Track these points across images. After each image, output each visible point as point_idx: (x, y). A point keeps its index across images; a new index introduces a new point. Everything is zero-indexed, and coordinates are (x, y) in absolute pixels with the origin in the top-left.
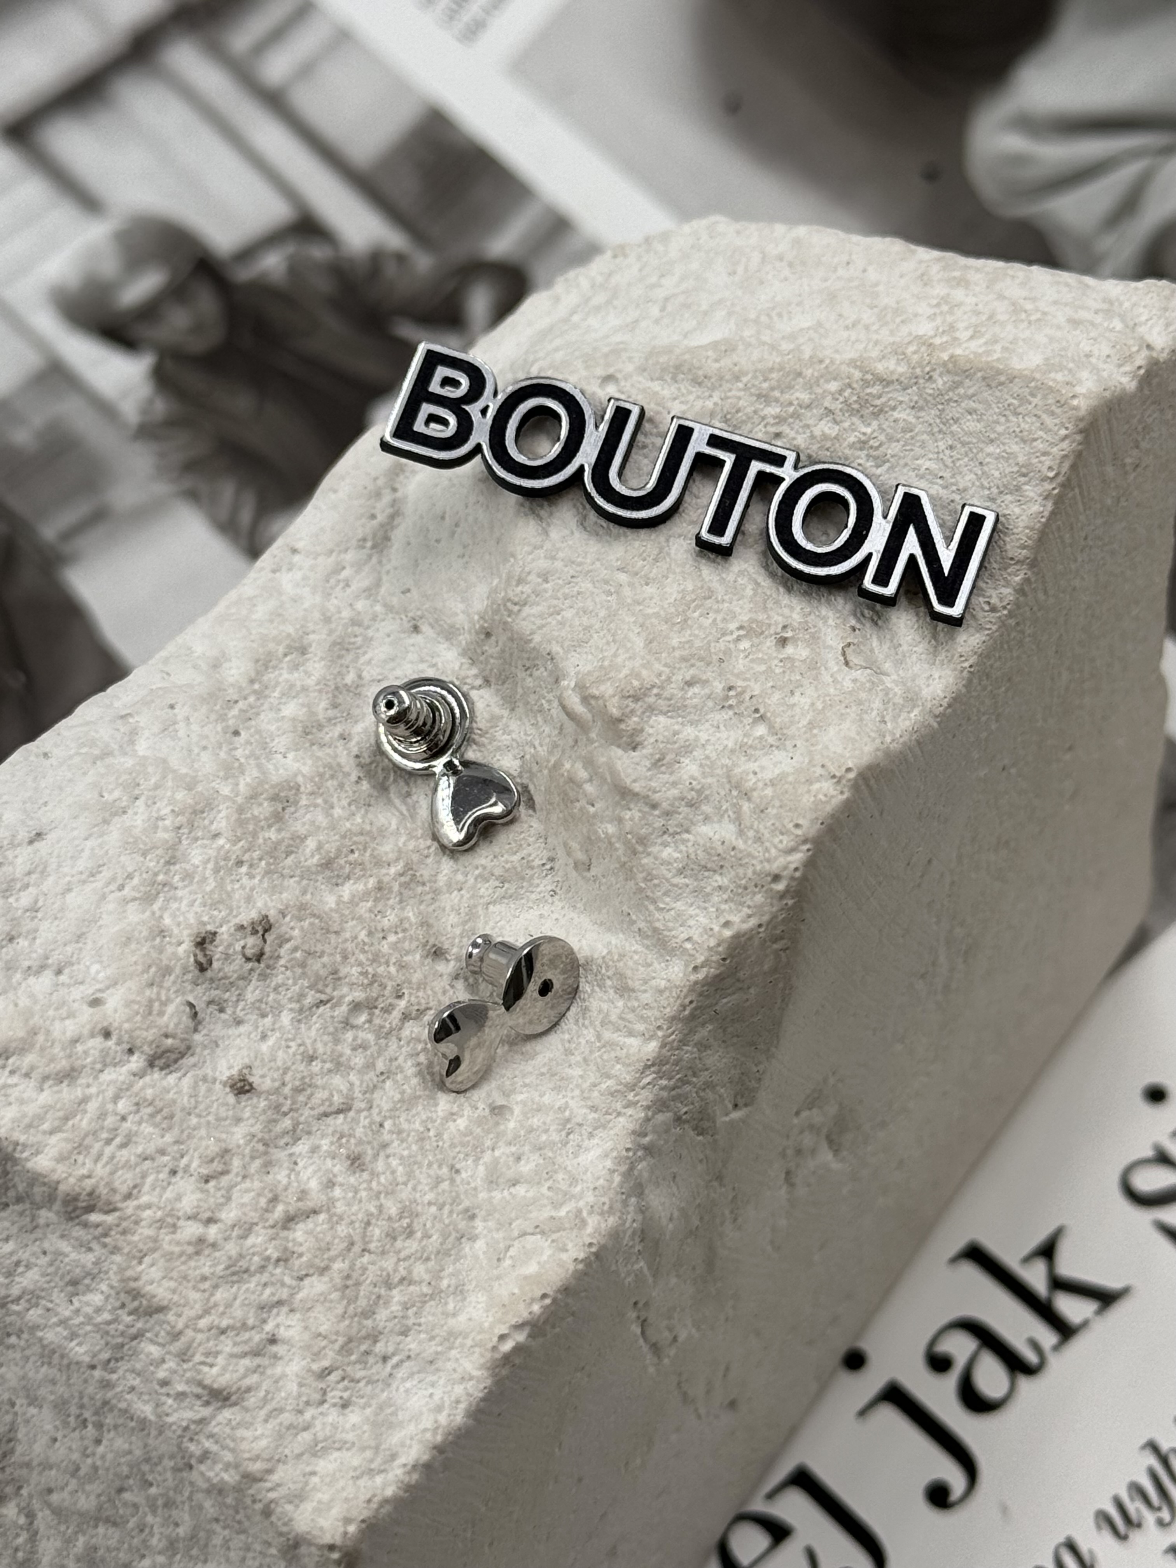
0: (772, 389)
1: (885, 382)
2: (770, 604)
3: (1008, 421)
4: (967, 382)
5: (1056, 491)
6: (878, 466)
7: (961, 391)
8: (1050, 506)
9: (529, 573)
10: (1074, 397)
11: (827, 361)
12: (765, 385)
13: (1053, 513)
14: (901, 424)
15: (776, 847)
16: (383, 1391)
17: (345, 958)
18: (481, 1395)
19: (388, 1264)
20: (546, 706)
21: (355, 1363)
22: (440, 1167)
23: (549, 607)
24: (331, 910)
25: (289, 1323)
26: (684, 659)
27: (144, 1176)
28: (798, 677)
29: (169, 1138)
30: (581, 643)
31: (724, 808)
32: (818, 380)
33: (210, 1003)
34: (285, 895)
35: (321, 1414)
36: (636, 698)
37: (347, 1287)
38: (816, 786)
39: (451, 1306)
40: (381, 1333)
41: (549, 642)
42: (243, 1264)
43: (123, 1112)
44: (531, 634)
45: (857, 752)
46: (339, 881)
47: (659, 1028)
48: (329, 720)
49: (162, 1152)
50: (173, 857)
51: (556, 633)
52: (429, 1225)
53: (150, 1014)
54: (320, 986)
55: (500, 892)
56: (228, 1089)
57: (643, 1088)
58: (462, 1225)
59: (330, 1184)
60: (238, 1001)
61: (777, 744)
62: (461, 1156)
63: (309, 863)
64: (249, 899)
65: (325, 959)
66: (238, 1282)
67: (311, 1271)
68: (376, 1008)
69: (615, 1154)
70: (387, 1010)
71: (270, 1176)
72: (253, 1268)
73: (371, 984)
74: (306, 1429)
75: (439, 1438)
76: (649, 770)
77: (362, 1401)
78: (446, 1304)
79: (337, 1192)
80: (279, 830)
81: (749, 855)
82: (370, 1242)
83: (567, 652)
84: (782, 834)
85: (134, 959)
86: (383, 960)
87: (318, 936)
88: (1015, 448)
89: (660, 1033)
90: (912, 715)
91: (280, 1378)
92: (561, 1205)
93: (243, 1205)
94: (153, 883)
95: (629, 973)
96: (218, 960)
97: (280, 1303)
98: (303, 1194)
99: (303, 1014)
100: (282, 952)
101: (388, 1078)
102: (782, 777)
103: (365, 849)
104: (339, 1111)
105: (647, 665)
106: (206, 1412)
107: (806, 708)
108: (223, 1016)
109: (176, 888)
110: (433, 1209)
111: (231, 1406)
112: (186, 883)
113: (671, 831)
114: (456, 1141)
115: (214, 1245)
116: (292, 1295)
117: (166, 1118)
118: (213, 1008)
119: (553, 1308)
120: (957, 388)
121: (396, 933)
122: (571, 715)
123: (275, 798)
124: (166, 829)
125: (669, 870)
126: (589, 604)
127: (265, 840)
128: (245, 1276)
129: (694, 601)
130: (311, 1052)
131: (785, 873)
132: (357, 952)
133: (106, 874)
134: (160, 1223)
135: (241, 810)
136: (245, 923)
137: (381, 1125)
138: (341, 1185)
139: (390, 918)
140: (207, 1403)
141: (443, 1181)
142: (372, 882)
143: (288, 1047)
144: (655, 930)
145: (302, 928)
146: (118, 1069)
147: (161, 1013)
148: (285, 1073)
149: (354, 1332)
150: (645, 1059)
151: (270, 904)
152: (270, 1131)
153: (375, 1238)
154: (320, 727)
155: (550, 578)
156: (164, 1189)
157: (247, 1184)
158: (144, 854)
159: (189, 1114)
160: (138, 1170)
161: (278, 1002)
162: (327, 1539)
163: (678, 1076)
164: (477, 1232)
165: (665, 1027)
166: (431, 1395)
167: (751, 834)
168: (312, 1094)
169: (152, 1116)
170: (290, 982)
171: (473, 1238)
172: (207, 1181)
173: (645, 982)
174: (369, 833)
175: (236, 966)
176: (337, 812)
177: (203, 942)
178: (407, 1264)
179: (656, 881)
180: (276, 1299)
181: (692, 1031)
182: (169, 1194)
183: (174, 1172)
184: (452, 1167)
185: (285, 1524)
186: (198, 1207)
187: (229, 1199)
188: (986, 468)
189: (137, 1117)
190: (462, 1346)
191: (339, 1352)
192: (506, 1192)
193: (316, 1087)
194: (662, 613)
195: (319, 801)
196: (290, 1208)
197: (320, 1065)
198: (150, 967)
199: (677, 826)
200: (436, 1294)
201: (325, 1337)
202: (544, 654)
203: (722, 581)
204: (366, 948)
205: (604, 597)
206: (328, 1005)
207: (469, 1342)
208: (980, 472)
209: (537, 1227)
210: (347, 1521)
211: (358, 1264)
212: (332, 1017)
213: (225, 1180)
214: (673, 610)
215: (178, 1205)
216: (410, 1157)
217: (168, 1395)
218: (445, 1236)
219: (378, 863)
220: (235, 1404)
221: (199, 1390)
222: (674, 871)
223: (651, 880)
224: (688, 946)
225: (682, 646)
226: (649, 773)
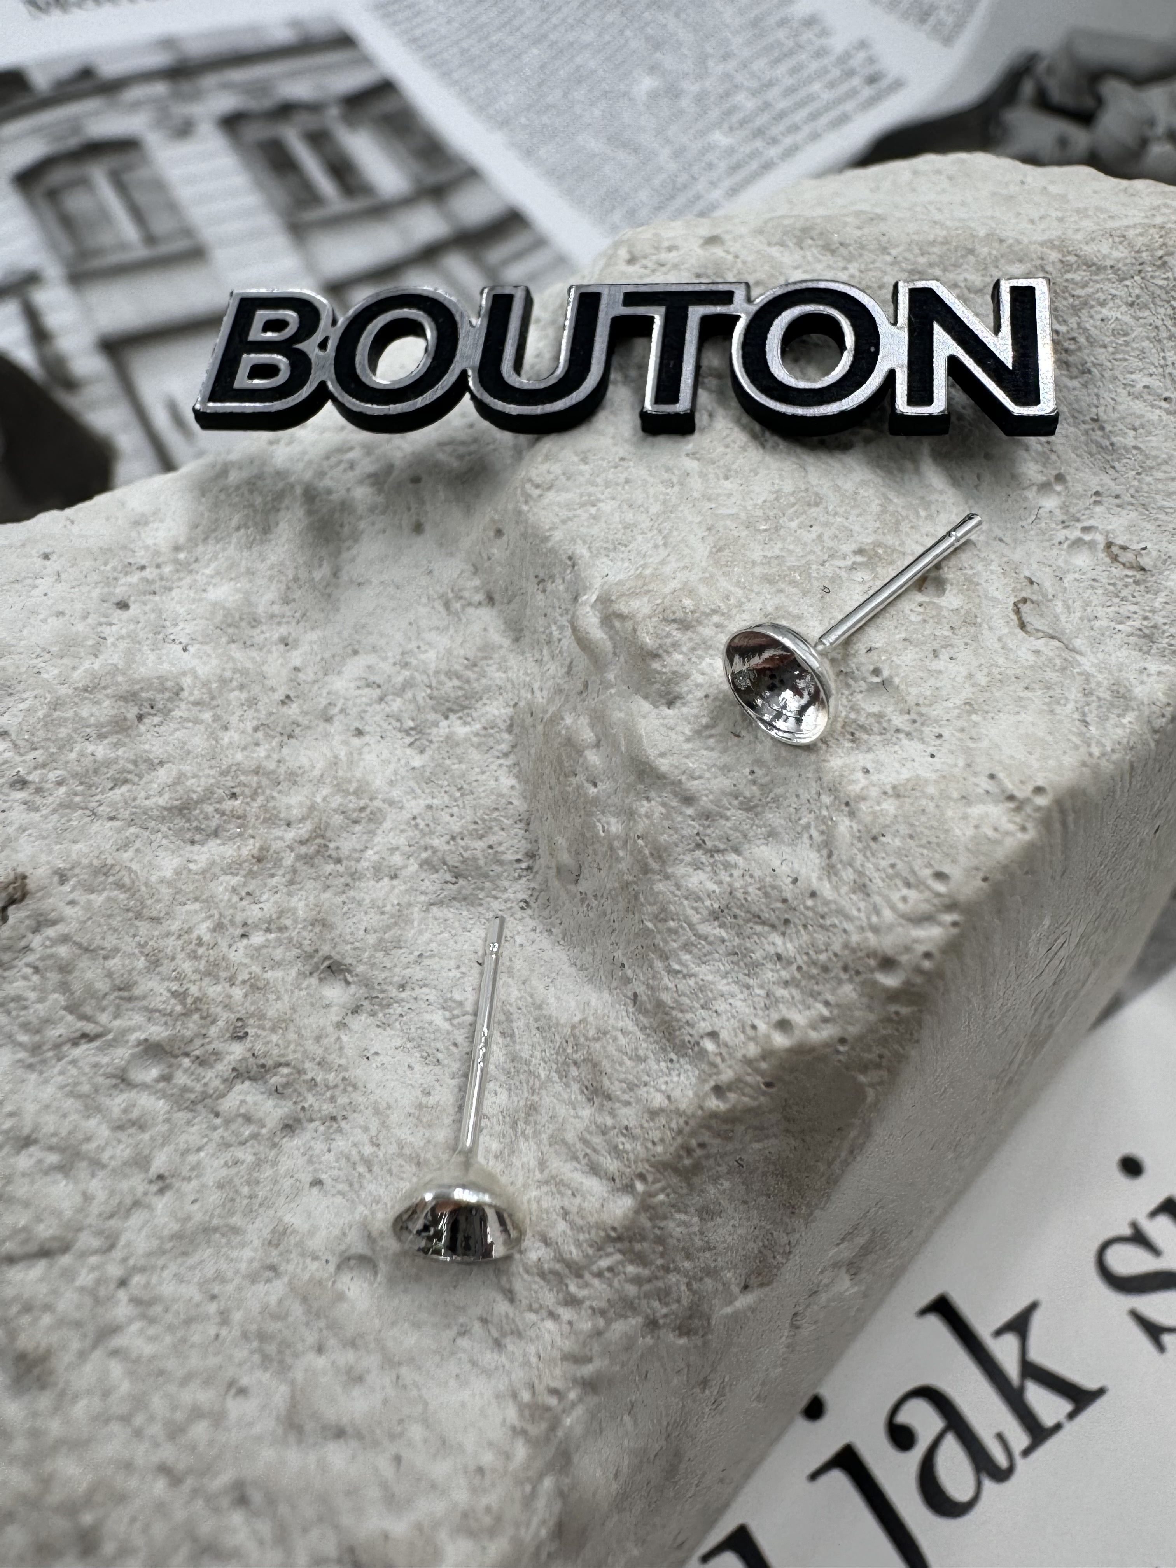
0: (931, 265)
1: (1093, 267)
11: (1011, 241)
12: (922, 260)
15: (893, 908)
17: (155, 964)
20: (556, 634)
23: (581, 495)
24: (161, 881)
28: (946, 633)
30: (614, 547)
31: (803, 822)
32: (996, 259)
34: (80, 847)
36: (685, 625)
38: (976, 810)
41: (573, 540)
44: (551, 529)
45: (1052, 763)
46: (197, 837)
51: (584, 530)
54: (89, 1009)
61: (909, 728)
63: (152, 802)
65: (114, 963)
68: (187, 1055)
70: (207, 1060)
76: (688, 740)
81: (841, 912)
83: (595, 556)
84: (908, 885)
86: (223, 975)
87: (116, 921)
89: (639, 1185)
90: (1125, 721)
102: (916, 785)
103: (254, 796)
105: (709, 580)
107: (960, 679)
113: (709, 844)
122: (583, 642)
123: (130, 697)
125: (696, 909)
126: (639, 496)
129: (794, 505)
131: (904, 958)
132: (181, 956)
135: (58, 704)
139: (264, 907)
142: (249, 848)
144: (660, 1004)
145: (90, 905)
154: (255, 622)
167: (848, 875)
170: (34, 995)
174: (268, 774)
176: (230, 736)
179: (672, 924)
194: (743, 515)
195: (207, 716)
197: (36, 1156)
199: (720, 839)
202: (564, 557)
203: (837, 488)
204: (200, 951)
205: (662, 488)
206: (97, 1043)
214: (759, 513)
219: (271, 819)
222: (705, 913)
223: (665, 920)
224: (709, 1045)
225: (768, 561)
226: (688, 746)
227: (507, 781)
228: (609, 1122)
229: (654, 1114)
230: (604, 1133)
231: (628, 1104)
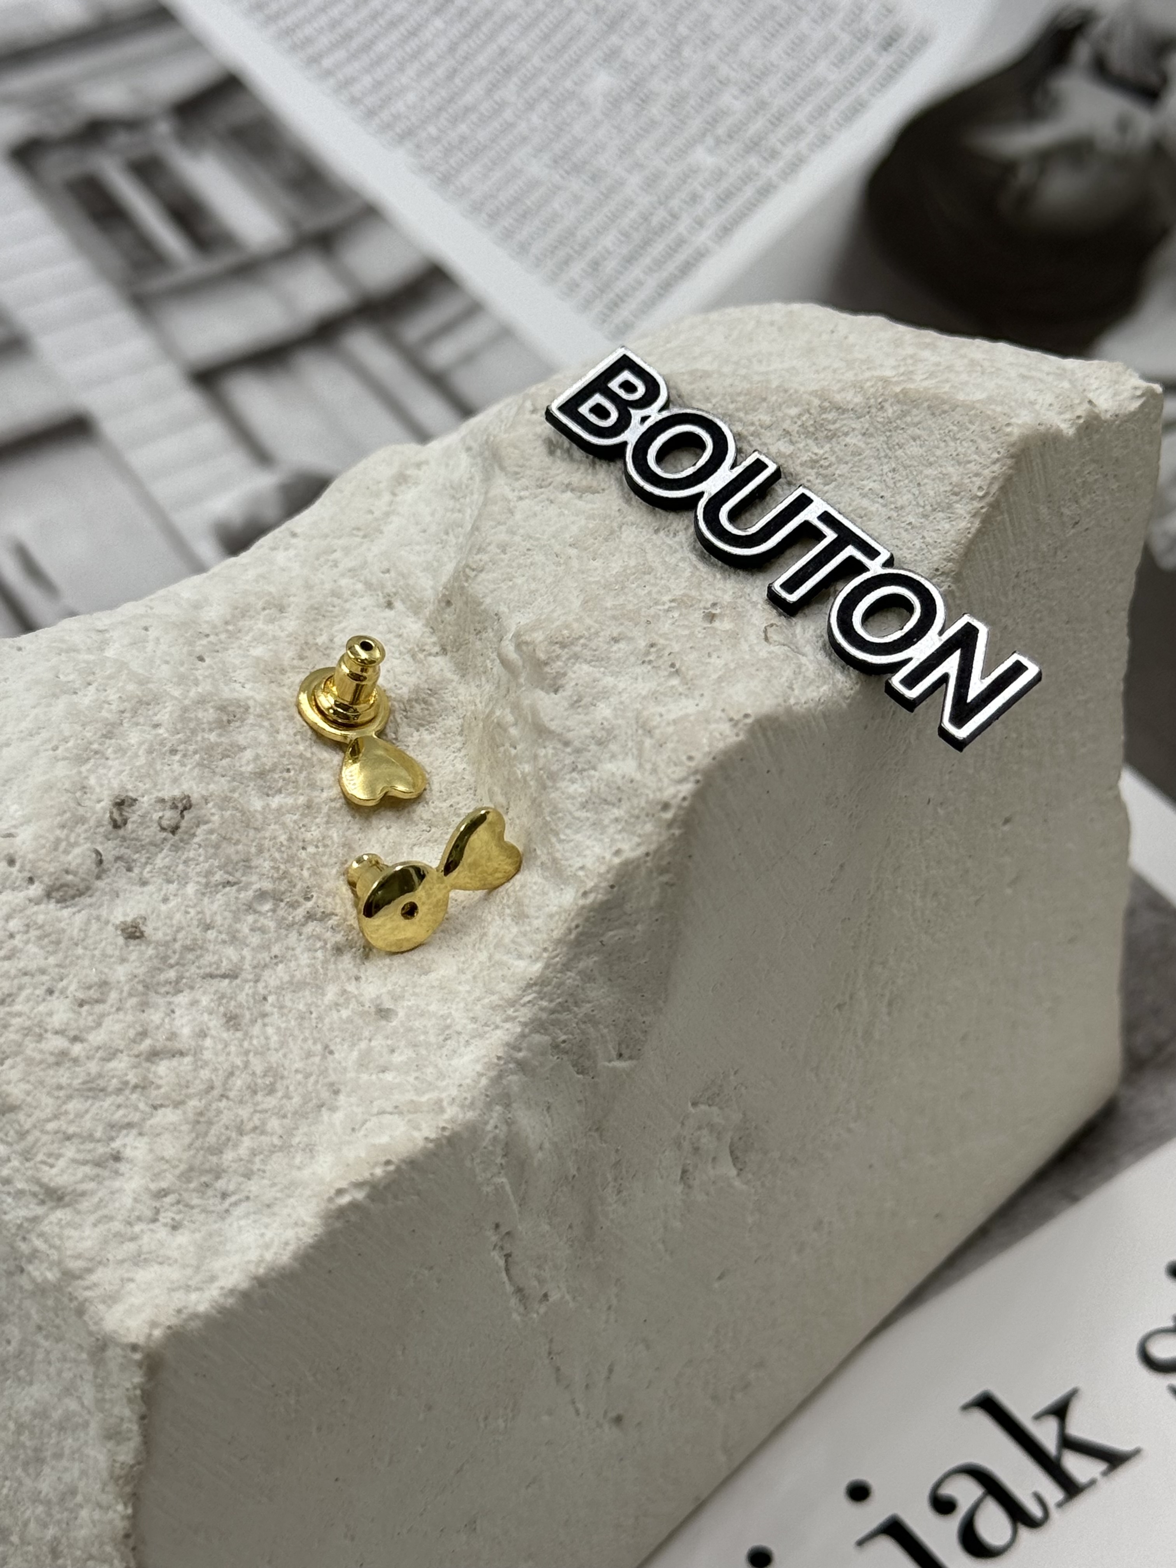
0: (738, 410)
1: (841, 410)
2: (704, 585)
3: (947, 446)
4: (915, 411)
5: (984, 510)
6: (826, 484)
7: (908, 419)
8: (977, 524)
9: (489, 544)
10: (1008, 425)
11: (792, 391)
12: (732, 406)
13: (979, 531)
14: (850, 449)
15: (668, 777)
16: (215, 1222)
17: (260, 851)
18: (310, 1241)
19: (244, 1112)
20: (489, 665)
21: (194, 1190)
22: (315, 1043)
23: (503, 574)
24: (256, 811)
25: (137, 1144)
26: (614, 618)
27: (21, 988)
28: (718, 643)
29: (52, 960)
30: (523, 605)
31: (629, 746)
32: (780, 405)
33: (118, 858)
34: (212, 787)
35: (152, 1230)
36: (563, 646)
37: (198, 1122)
38: (714, 726)
39: (298, 1161)
40: (224, 1171)
41: (498, 603)
42: (102, 1083)
43: (12, 930)
44: (483, 597)
45: (759, 703)
46: (270, 792)
47: (545, 950)
48: (293, 668)
49: (43, 971)
50: (109, 732)
51: (505, 596)
52: (291, 1088)
53: (56, 849)
54: (230, 869)
55: (426, 835)
56: (119, 932)
57: (524, 1005)
58: (325, 1094)
59: (202, 1034)
60: (146, 863)
61: (687, 692)
62: (338, 1040)
63: (243, 769)
64: (175, 780)
65: (240, 847)
66: (94, 1098)
67: (167, 1103)
68: (282, 901)
69: (486, 1060)
70: (293, 905)
71: (145, 1015)
72: (110, 1089)
73: (281, 879)
74: (133, 1239)
75: (261, 1271)
76: (566, 710)
77: (193, 1226)
78: (294, 1157)
79: (208, 1042)
80: (220, 735)
81: (645, 786)
82: (230, 1090)
83: (512, 611)
84: (676, 765)
85: (52, 803)
86: (296, 863)
87: (237, 827)
88: (951, 469)
89: (545, 955)
91: (117, 1191)
92: (424, 1093)
93: (112, 1032)
94: (86, 750)
95: (526, 901)
96: (133, 822)
97: (129, 1125)
98: (173, 1036)
99: (209, 888)
100: (199, 831)
101: (281, 962)
102: (685, 718)
104: (224, 976)
105: (579, 620)
106: (40, 1211)
107: (720, 666)
108: (130, 874)
109: (107, 759)
110: (299, 1077)
111: (64, 1206)
112: (119, 755)
113: (580, 767)
114: (335, 1026)
115: (75, 1061)
116: (144, 1120)
117: (52, 942)
118: (120, 864)
119: (396, 1176)
120: (905, 416)
121: (317, 847)
122: (506, 664)
123: (222, 709)
124: (110, 711)
125: (572, 804)
126: (540, 573)
127: (203, 739)
128: (101, 1094)
129: (634, 575)
130: (208, 921)
131: (674, 802)
132: (273, 850)
133: (45, 734)
134: (27, 1031)
135: (185, 710)
136: (166, 798)
137: (265, 999)
138: (213, 1037)
139: (315, 833)
140: (42, 1202)
141: (314, 1055)
142: (302, 800)
143: (187, 913)
144: (555, 861)
145: (222, 816)
146: (16, 893)
147: (66, 852)
148: (178, 931)
149: (197, 1162)
150: (528, 977)
151: (195, 787)
152: (153, 977)
153: (236, 1088)
154: (283, 671)
155: (508, 550)
156: (38, 1003)
157: (121, 1015)
158: (84, 725)
159: (77, 945)
160: (16, 982)
161: (187, 874)
162: (132, 1339)
163: (560, 1000)
164: (338, 1104)
165: (550, 949)
166: (262, 1235)
167: (648, 766)
168: (201, 956)
169: (40, 938)
170: (201, 859)
171: (333, 1109)
172: (81, 1005)
173: (539, 908)
175: (150, 832)
176: (281, 736)
177: (122, 804)
178: (262, 1116)
179: (560, 815)
180: (126, 1120)
181: (576, 957)
182: (42, 1008)
183: (50, 992)
184: (326, 1047)
185: (96, 1324)
186: (67, 1024)
187: (99, 1025)
188: (922, 488)
189: (25, 937)
190: (301, 1195)
191: (179, 1177)
192: (374, 1077)
193: (207, 950)
194: (603, 581)
195: (266, 724)
196: (157, 1044)
197: (215, 934)
198: (65, 812)
199: (585, 763)
200: (285, 1147)
201: (167, 1161)
202: (493, 614)
203: (664, 563)
204: (283, 849)
205: (554, 567)
206: (235, 888)
207: (308, 1192)
208: (917, 493)
209: (396, 1107)
210: (154, 1324)
211: (214, 1106)
212: (237, 898)
213: (99, 1008)
214: (613, 580)
215: (48, 1020)
216: (286, 1029)
217: (9, 1194)
218: (306, 1099)
220: (68, 1205)
221: (36, 1189)
222: (578, 805)
223: (556, 813)
224: (581, 873)
225: (615, 607)
226: (566, 713)
227: (460, 766)
228: (528, 928)
229: (551, 916)
230: (525, 935)
231: (537, 918)
